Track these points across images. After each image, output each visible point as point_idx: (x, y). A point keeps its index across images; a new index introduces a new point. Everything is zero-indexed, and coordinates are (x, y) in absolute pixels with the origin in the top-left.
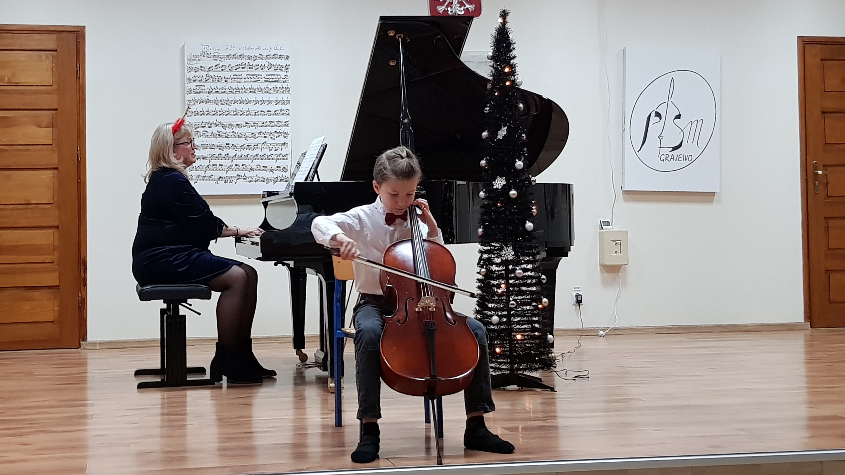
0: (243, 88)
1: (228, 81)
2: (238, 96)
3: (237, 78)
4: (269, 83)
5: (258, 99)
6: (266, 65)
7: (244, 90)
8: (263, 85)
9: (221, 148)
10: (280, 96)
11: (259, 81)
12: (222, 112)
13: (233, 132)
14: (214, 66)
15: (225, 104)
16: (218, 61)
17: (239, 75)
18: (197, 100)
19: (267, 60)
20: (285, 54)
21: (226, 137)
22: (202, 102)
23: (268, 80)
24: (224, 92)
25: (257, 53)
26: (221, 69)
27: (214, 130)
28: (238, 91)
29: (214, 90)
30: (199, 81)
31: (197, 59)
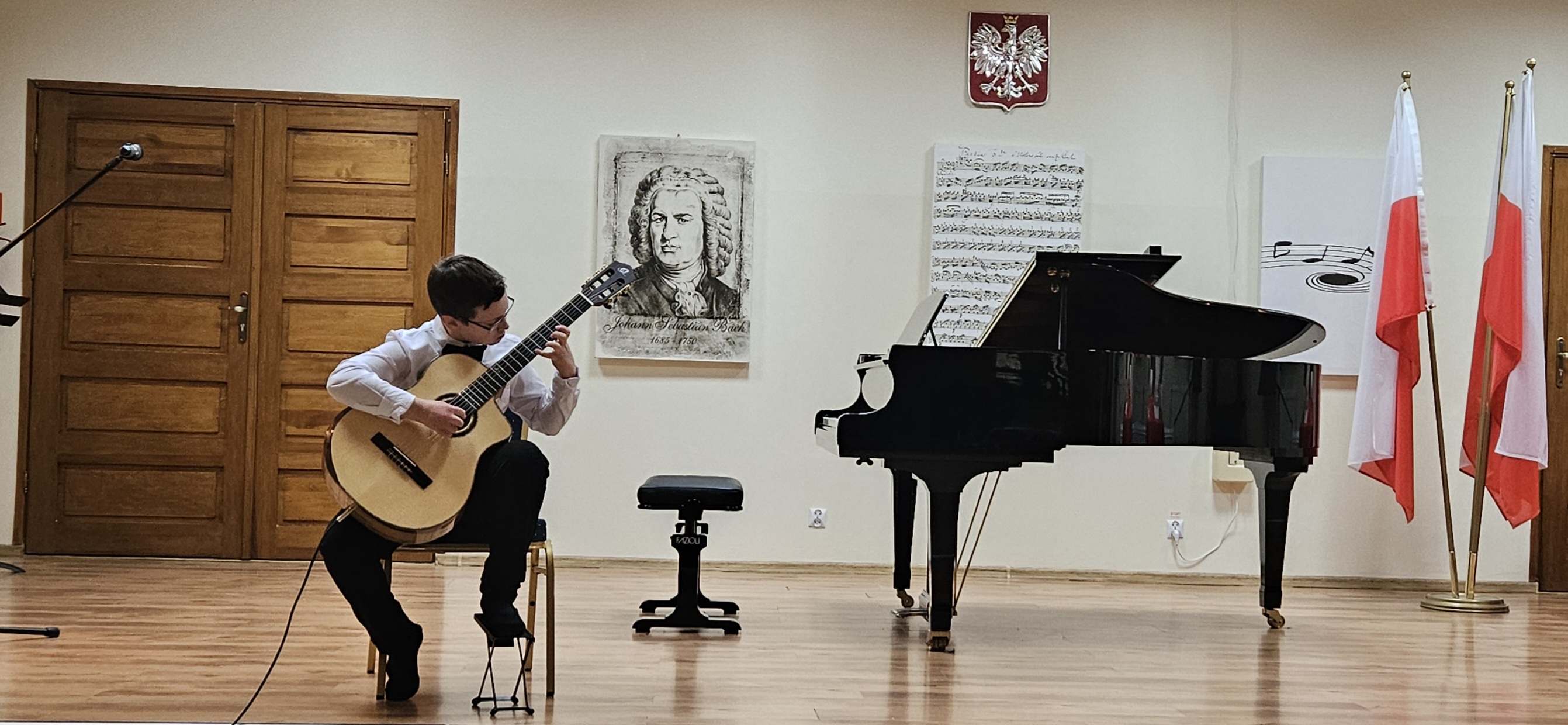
0: (1014, 212)
1: (994, 201)
2: (1007, 224)
3: (1008, 197)
4: (1052, 206)
5: (1035, 229)
6: (1050, 180)
7: (1016, 215)
8: (1044, 209)
9: (979, 297)
10: (1067, 227)
11: (1037, 202)
12: (982, 246)
13: (996, 275)
14: (975, 178)
15: (988, 233)
16: (981, 171)
17: (1010, 193)
18: (948, 226)
19: (1052, 173)
20: (1077, 165)
21: (987, 281)
22: (955, 229)
23: (1051, 201)
24: (987, 217)
25: (1037, 162)
26: (984, 183)
27: (970, 270)
28: (1006, 216)
29: (973, 214)
30: (953, 199)
31: (952, 167)
